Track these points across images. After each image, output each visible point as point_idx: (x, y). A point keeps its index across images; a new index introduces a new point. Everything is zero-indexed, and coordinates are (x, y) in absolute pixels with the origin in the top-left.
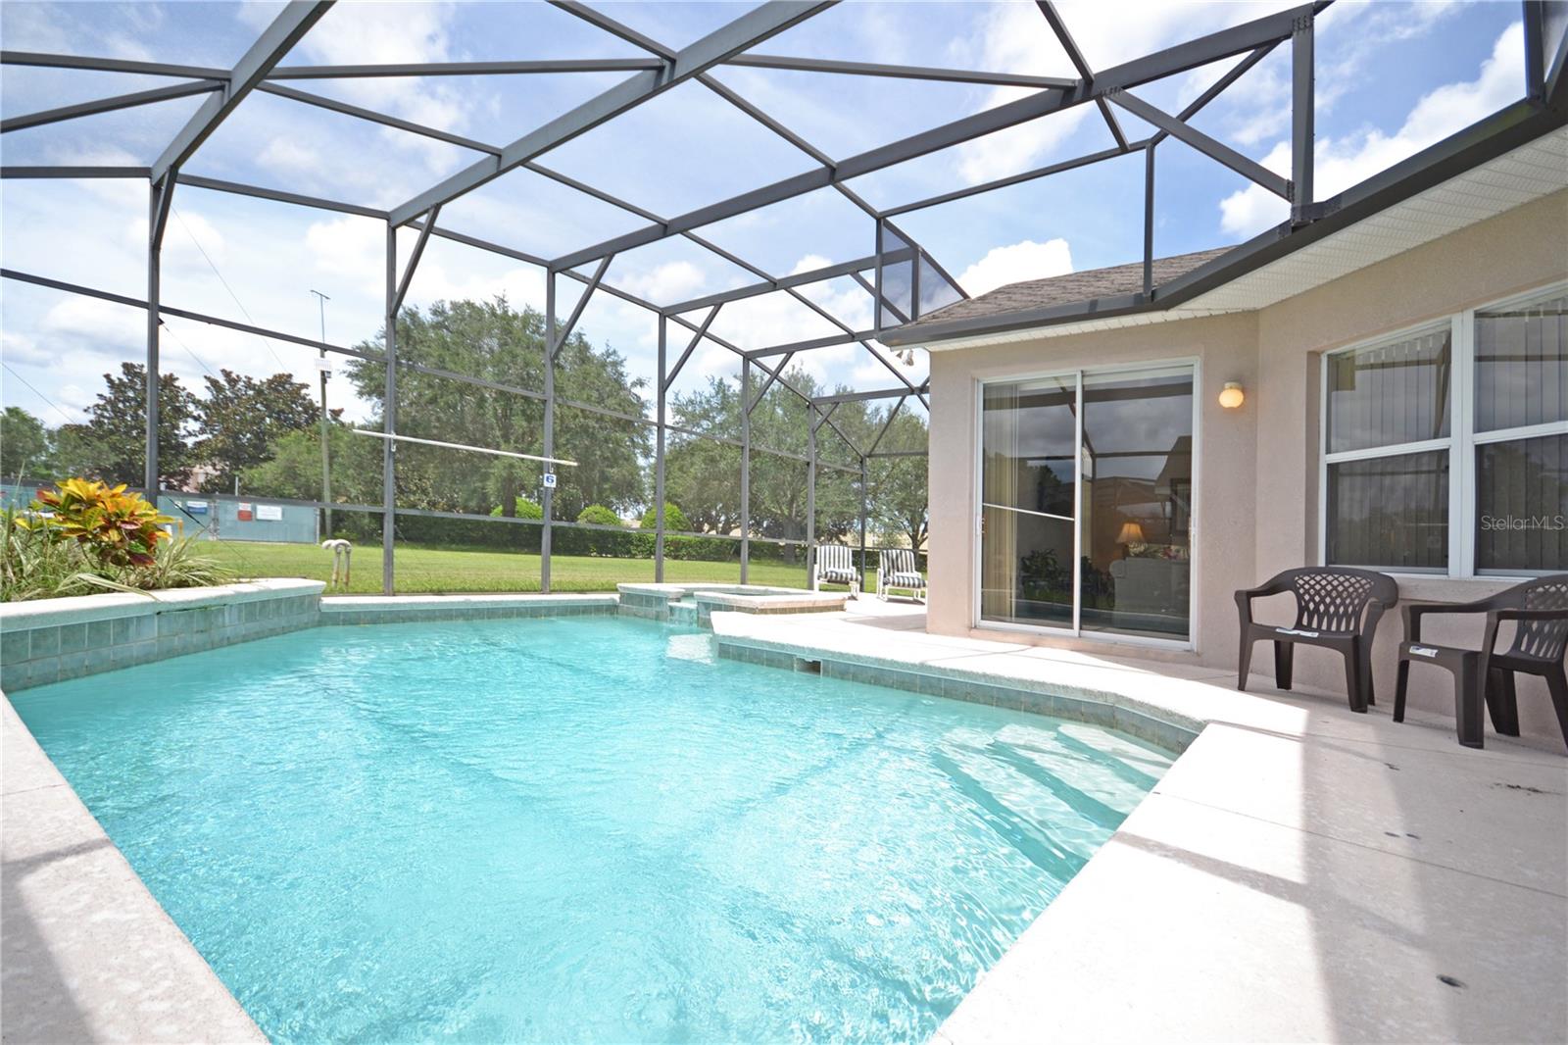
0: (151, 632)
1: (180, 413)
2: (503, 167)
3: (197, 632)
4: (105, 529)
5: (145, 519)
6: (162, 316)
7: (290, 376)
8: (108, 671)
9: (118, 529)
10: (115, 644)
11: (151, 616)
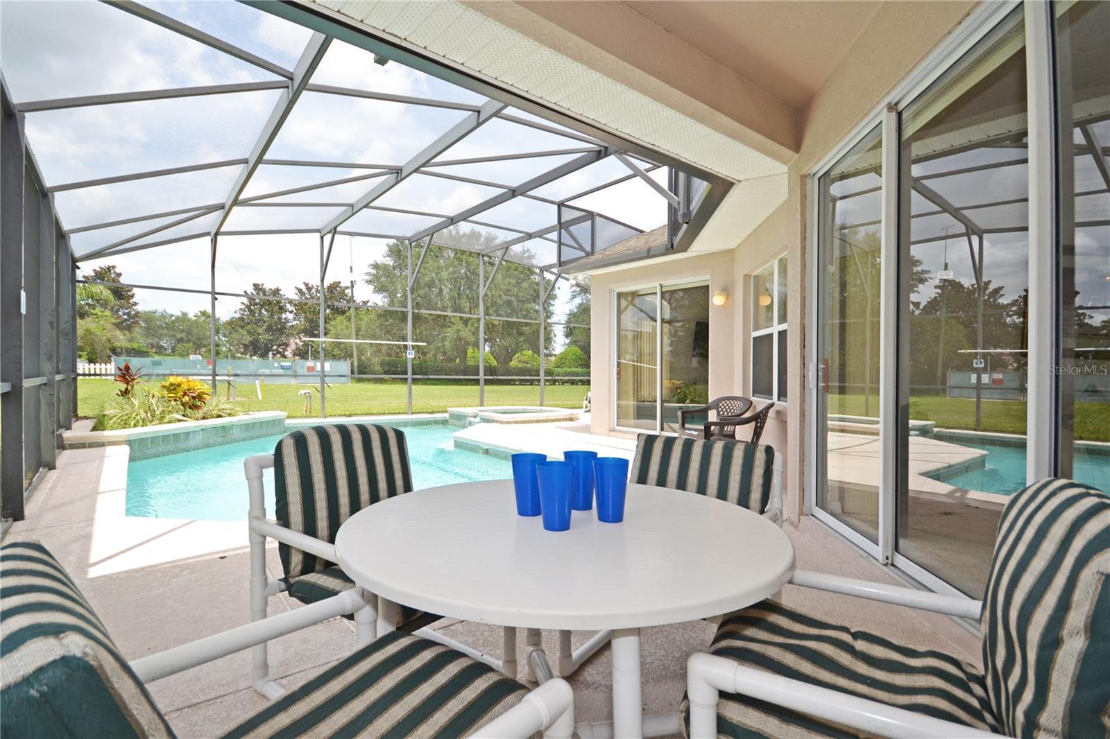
0: (199, 438)
1: (282, 309)
2: (355, 211)
3: (220, 437)
4: (183, 396)
5: (199, 391)
6: (217, 296)
7: (340, 282)
8: (180, 452)
9: (188, 395)
10: (184, 441)
11: (199, 431)
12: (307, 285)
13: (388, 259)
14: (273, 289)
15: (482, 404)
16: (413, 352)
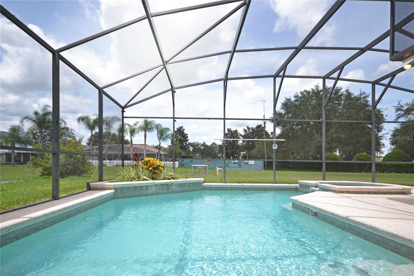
0: (154, 189)
1: (238, 139)
3: (165, 189)
4: (149, 167)
5: (157, 165)
8: (143, 196)
9: (152, 167)
10: (145, 191)
11: (153, 185)
12: (248, 127)
13: (282, 110)
14: (235, 130)
15: (324, 179)
16: (277, 145)
